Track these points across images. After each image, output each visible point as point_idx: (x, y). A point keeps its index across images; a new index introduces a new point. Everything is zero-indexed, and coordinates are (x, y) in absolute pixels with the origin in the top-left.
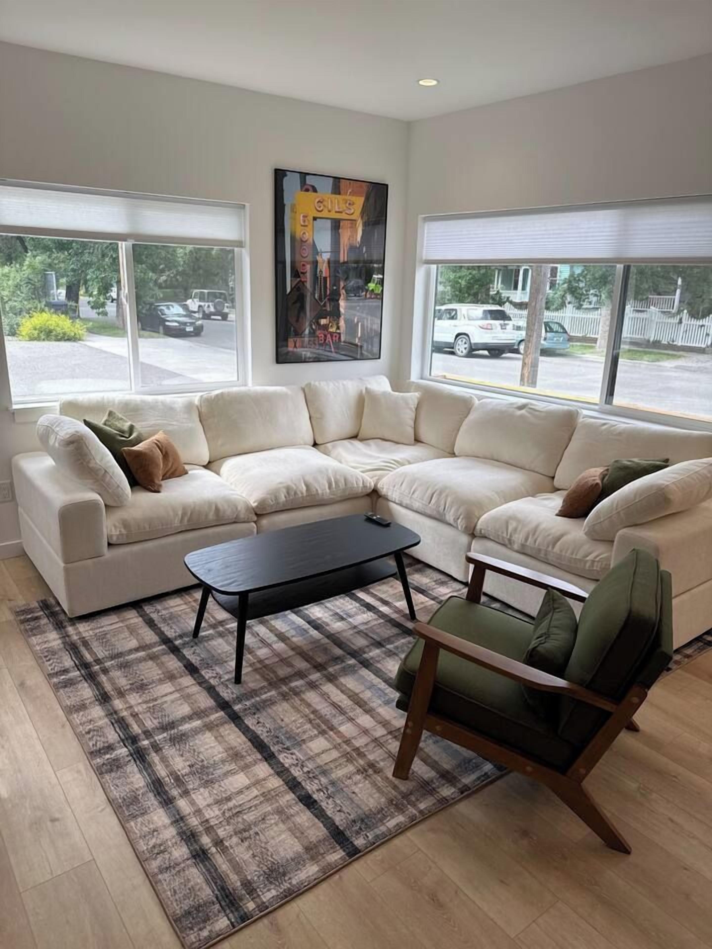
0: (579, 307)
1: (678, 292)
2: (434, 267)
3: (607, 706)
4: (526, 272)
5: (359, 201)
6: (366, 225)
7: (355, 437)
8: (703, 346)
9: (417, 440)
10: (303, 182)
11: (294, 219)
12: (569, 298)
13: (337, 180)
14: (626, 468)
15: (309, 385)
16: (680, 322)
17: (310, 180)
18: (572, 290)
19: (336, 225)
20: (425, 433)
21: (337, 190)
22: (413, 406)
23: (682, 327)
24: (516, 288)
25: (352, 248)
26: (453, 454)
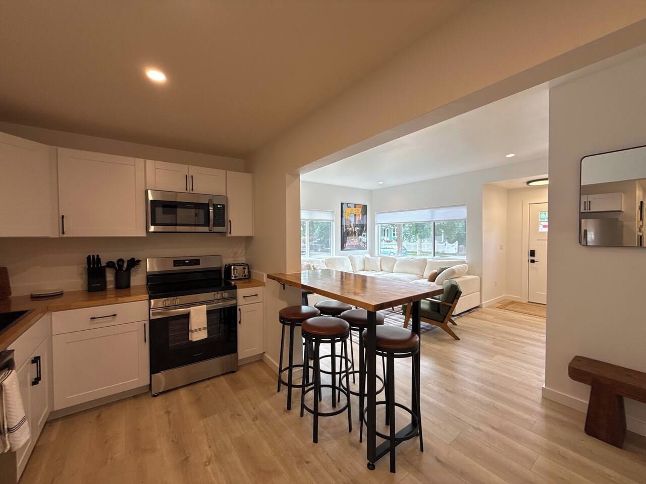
0: (409, 241)
1: (443, 235)
2: (380, 225)
3: (450, 305)
4: (388, 230)
5: (360, 209)
6: (362, 215)
7: (364, 270)
8: (455, 253)
9: (382, 270)
10: (348, 205)
11: (345, 214)
12: (405, 238)
13: (355, 205)
14: (442, 268)
15: (350, 256)
16: (445, 245)
17: (349, 205)
18: (406, 236)
19: (355, 215)
20: (383, 268)
21: (355, 207)
22: (379, 261)
23: (446, 247)
24: (385, 236)
25: (359, 221)
26: (393, 273)
